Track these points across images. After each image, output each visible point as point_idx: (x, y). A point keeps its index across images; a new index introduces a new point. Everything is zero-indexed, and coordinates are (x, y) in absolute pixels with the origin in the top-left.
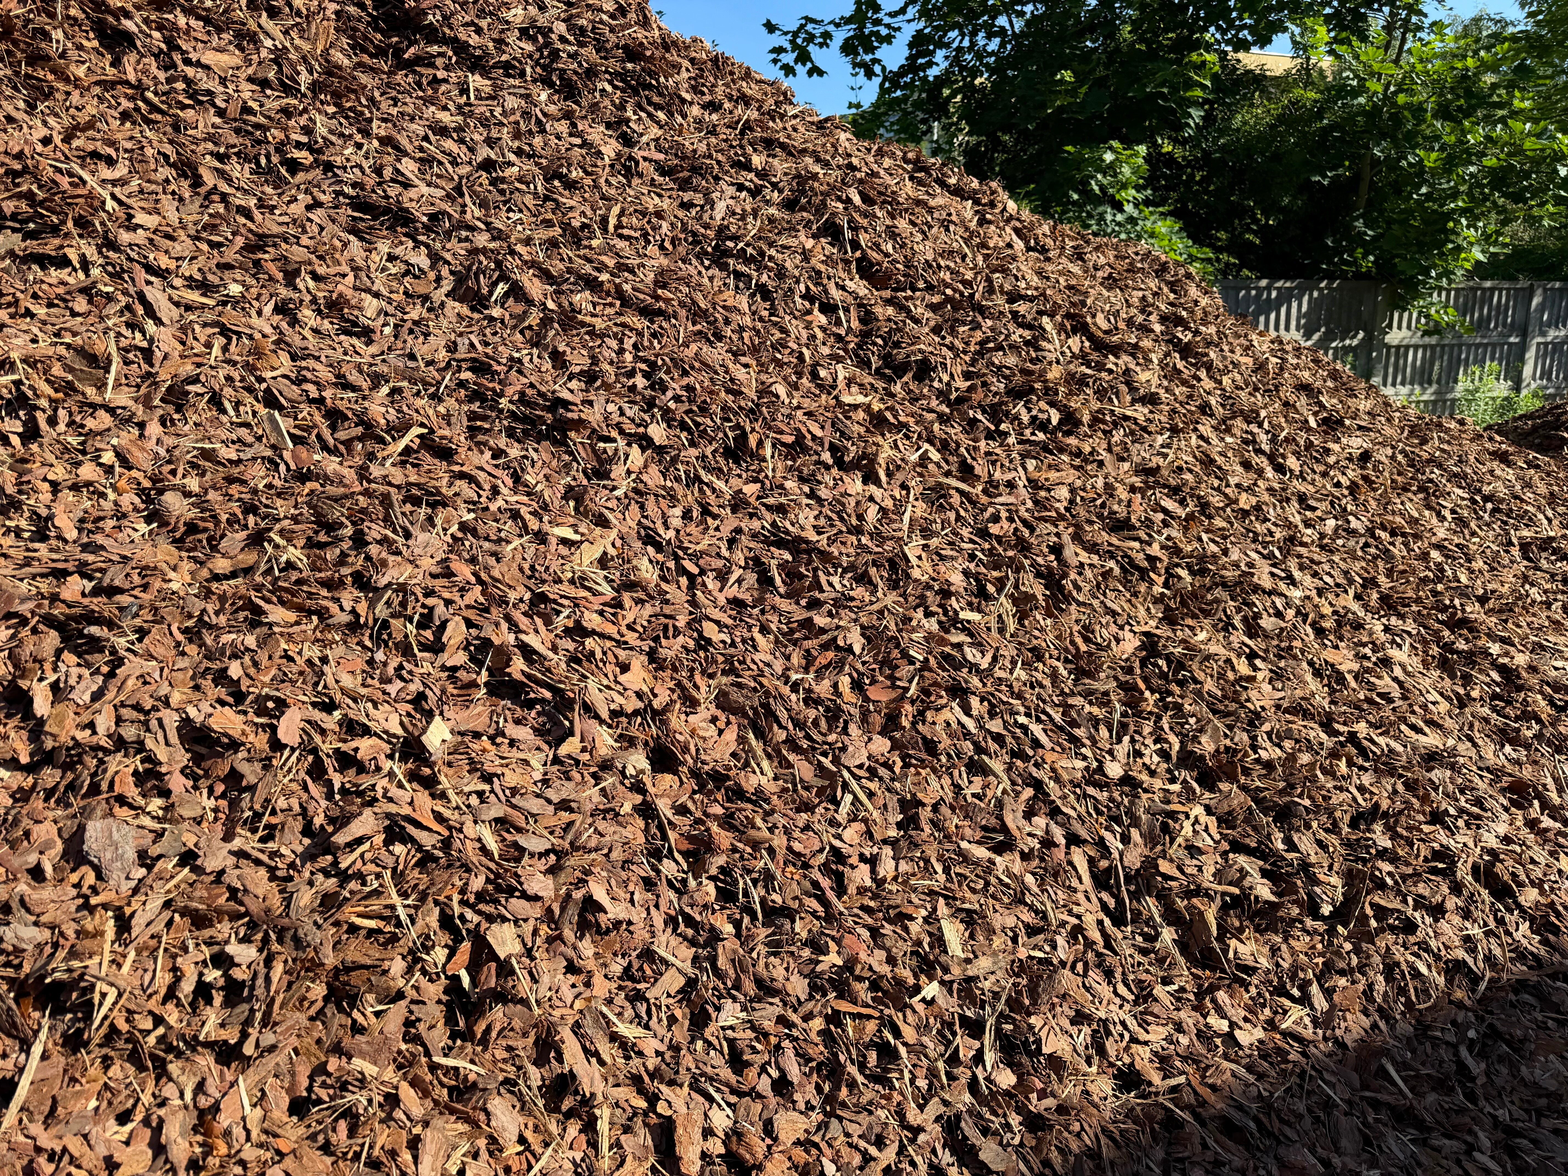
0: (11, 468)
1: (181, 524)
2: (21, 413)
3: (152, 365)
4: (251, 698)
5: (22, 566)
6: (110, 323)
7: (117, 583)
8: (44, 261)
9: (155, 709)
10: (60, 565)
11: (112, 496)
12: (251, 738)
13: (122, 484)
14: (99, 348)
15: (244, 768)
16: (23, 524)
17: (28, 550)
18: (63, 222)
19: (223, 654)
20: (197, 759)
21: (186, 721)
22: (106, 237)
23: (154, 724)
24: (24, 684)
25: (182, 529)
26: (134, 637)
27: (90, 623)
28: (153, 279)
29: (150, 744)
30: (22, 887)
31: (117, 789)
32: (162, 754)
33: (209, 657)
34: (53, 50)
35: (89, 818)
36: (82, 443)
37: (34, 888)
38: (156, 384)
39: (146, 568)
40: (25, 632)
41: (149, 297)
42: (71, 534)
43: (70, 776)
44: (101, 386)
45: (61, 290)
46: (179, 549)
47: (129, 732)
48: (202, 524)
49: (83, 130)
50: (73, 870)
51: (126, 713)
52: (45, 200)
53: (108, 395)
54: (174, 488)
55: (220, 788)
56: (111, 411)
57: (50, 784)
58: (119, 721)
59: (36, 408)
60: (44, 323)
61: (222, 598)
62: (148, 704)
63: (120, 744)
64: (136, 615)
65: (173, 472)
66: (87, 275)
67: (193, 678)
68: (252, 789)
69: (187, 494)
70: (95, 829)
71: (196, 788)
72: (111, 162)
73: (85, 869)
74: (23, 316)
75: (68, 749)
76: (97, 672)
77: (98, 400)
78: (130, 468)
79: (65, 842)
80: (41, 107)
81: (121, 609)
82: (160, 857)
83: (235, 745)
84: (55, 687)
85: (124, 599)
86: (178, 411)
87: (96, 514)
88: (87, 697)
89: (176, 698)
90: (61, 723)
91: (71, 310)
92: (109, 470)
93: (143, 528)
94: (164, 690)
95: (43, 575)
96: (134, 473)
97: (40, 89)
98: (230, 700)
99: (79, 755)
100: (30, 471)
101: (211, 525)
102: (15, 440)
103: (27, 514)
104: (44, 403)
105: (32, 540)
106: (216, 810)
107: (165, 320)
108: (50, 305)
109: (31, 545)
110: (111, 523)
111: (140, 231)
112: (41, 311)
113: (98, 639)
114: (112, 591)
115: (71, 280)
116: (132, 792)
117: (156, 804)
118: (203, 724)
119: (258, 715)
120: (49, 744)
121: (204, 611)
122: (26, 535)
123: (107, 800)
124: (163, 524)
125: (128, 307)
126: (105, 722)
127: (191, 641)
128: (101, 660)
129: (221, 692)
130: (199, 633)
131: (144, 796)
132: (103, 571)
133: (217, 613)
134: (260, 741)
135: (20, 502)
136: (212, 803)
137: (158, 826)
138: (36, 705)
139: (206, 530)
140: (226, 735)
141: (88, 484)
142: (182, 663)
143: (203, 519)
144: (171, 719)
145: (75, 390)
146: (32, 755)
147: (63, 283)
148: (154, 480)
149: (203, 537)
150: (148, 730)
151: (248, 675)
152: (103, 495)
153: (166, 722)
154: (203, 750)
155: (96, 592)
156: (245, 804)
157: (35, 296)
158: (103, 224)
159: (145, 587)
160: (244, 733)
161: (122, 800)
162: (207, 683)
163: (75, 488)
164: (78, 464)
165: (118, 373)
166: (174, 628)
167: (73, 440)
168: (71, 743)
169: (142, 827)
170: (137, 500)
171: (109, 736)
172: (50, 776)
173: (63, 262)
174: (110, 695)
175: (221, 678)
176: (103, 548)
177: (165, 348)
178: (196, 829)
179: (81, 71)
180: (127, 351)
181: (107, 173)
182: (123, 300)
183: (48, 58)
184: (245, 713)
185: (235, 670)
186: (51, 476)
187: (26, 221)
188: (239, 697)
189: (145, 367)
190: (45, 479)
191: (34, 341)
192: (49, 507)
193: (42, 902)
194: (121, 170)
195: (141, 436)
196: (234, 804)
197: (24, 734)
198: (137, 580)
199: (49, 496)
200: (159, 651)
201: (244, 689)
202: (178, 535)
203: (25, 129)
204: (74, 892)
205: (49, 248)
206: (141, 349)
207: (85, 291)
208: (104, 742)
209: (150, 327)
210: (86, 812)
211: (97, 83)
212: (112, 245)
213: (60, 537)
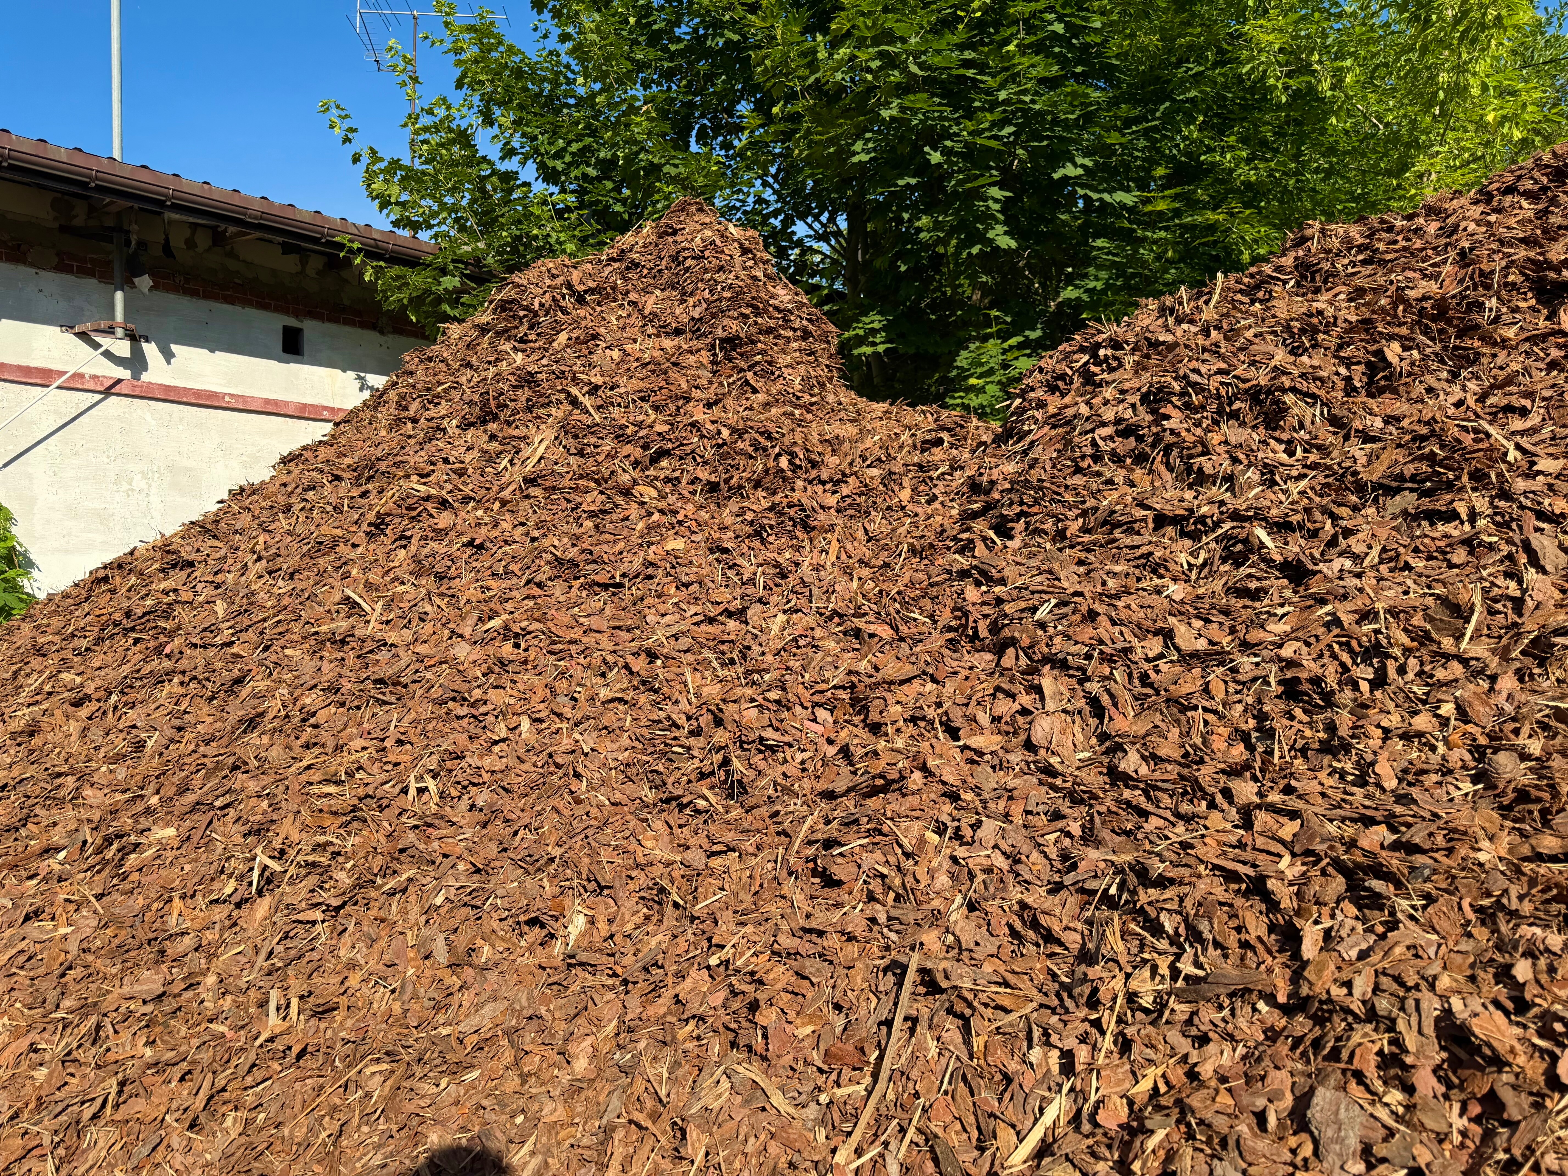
0: (1350, 713)
1: (1509, 790)
2: (1375, 660)
3: (1520, 615)
4: (1535, 1010)
5: (1335, 807)
6: (1485, 573)
7: (1417, 840)
8: (1432, 517)
9: (1417, 987)
10: (1369, 813)
11: (1441, 748)
12: (1521, 1060)
13: (1455, 737)
14: (1463, 598)
15: (1507, 1095)
16: (1349, 766)
17: (1345, 792)
18: (1458, 478)
19: (1515, 948)
20: (1455, 1063)
21: (1448, 1012)
22: (1501, 489)
23: (1410, 1004)
24: (1298, 922)
25: (1511, 796)
26: (1420, 903)
27: (1378, 877)
28: (1544, 525)
29: (1401, 1025)
30: (1243, 1128)
31: (1356, 1064)
32: (1411, 1041)
33: (1500, 947)
34: (1483, 319)
35: (1321, 1083)
36: (1427, 694)
37: (1255, 1135)
38: (1519, 634)
39: (1455, 830)
40: (1315, 872)
41: (1535, 544)
42: (1391, 783)
43: (1317, 1032)
44: (1458, 638)
45: (1442, 544)
46: (1504, 817)
47: (1383, 1005)
48: (1534, 793)
49: (1500, 387)
50: (1295, 1133)
51: (1385, 981)
52: (1445, 458)
53: (1464, 645)
54: (1512, 748)
55: (1475, 1109)
56: (1464, 661)
57: (1298, 1032)
58: (1377, 989)
59: (1388, 656)
60: (1420, 575)
61: (1533, 882)
62: (1411, 980)
63: (1371, 1015)
64: (1427, 880)
65: (1516, 732)
66: (1473, 527)
67: (1472, 966)
68: (1513, 1125)
69: (1524, 757)
70: (1323, 1097)
71: (1446, 1097)
72: (1524, 412)
73: (1304, 1136)
74: (1402, 569)
75: (1321, 1002)
76: (1370, 930)
77: (1453, 650)
78: (1466, 722)
79: (1296, 1099)
80: (1464, 373)
81: (1413, 869)
82: (1383, 1160)
83: (1498, 1062)
84: (1327, 932)
85: (1420, 859)
86: (1540, 665)
87: (1420, 765)
88: (1354, 954)
89: (1444, 982)
90: (1319, 972)
91: (1449, 561)
92: (1444, 722)
93: (1467, 787)
94: (1435, 969)
95: (1352, 820)
96: (1470, 728)
97: (1466, 358)
98: (1510, 1005)
99: (1331, 1012)
100: (1367, 716)
101: (1546, 796)
102: (1365, 686)
103: (1354, 758)
104: (1397, 652)
105: (1354, 784)
106: (1464, 1133)
107: (1549, 568)
108: (1430, 558)
109: (1349, 788)
110: (1435, 778)
111: (1540, 478)
112: (1419, 564)
113: (1379, 895)
114: (1412, 849)
115: (1456, 533)
116: (1371, 1073)
117: (1395, 1097)
118: (1463, 1023)
119: (1541, 1035)
120: (1305, 991)
121: (1506, 891)
122: (1350, 778)
123: (1344, 1071)
124: (1491, 786)
125: (1510, 557)
126: (1362, 985)
127: (1483, 923)
128: (1378, 918)
129: (1501, 992)
130: (1494, 915)
131: (1385, 1083)
132: (1409, 826)
133: (1521, 898)
134: (1535, 1069)
135: (1350, 745)
136: (1460, 1123)
137: (1391, 1122)
138: (1304, 947)
139: (1539, 800)
140: (1489, 1045)
141: (1420, 735)
142: (1465, 945)
143: (1537, 787)
144: (1431, 1006)
145: (1432, 640)
146: (1289, 997)
147: (1446, 536)
148: (1492, 737)
149: (1536, 808)
150: (1402, 1009)
151: (1538, 981)
152: (1433, 748)
153: (1424, 1005)
154: (1462, 1054)
155: (1395, 846)
156: (1500, 1141)
157: (1416, 550)
158: (1500, 475)
159: (1450, 851)
160: (1512, 1051)
161: (1359, 1077)
162: (1486, 976)
163: (1406, 737)
164: (1416, 713)
165: (1479, 623)
166: (1465, 904)
167: (1419, 690)
168: (1324, 997)
169: (1376, 1118)
170: (1468, 757)
171: (1364, 1002)
172: (1301, 1024)
173: (1452, 516)
174: (1375, 958)
175: (1504, 974)
176: (1415, 802)
177: (1538, 596)
178: (1435, 1147)
179: (1510, 333)
180: (1495, 600)
181: (1517, 424)
182: (1505, 549)
183: (1477, 327)
184: (1525, 1027)
185: (1522, 970)
186: (1384, 723)
187: (1424, 481)
188: (1522, 1006)
189: (1512, 617)
190: (1378, 726)
191: (1406, 593)
192: (1375, 753)
193: (1254, 1152)
194: (1534, 419)
195: (1491, 689)
196: (1488, 1136)
197: (1288, 973)
198: (1440, 840)
199: (1379, 742)
200: (1442, 924)
201: (1528, 996)
202: (1506, 801)
203: (1442, 396)
204: (1288, 1156)
205: (1440, 504)
206: (1512, 599)
207: (1467, 542)
208: (1356, 1006)
209: (1531, 575)
210: (1321, 1076)
211: (1527, 340)
212: (1505, 495)
213: (1378, 785)
